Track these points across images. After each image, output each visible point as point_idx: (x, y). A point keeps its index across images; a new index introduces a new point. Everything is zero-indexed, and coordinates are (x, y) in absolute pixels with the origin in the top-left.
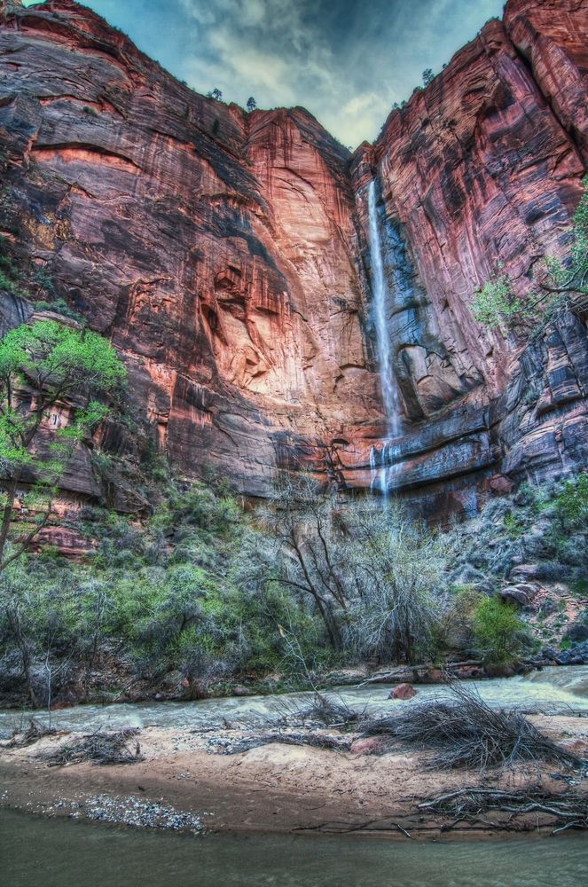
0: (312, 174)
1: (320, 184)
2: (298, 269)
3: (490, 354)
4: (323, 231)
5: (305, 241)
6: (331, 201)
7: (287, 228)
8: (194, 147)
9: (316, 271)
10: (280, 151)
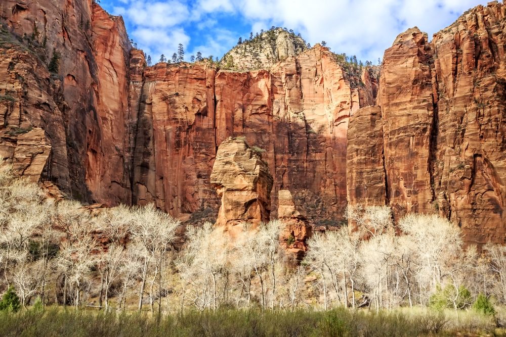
0: (118, 67)
1: (120, 74)
2: (103, 123)
3: (172, 209)
4: (117, 105)
5: (109, 109)
6: (122, 86)
7: (104, 99)
8: (86, 55)
9: (110, 128)
10: (109, 48)
